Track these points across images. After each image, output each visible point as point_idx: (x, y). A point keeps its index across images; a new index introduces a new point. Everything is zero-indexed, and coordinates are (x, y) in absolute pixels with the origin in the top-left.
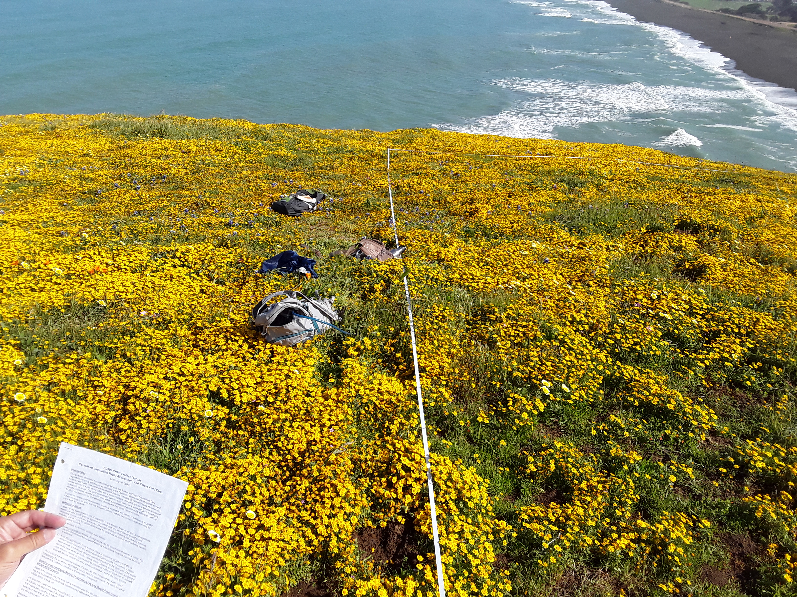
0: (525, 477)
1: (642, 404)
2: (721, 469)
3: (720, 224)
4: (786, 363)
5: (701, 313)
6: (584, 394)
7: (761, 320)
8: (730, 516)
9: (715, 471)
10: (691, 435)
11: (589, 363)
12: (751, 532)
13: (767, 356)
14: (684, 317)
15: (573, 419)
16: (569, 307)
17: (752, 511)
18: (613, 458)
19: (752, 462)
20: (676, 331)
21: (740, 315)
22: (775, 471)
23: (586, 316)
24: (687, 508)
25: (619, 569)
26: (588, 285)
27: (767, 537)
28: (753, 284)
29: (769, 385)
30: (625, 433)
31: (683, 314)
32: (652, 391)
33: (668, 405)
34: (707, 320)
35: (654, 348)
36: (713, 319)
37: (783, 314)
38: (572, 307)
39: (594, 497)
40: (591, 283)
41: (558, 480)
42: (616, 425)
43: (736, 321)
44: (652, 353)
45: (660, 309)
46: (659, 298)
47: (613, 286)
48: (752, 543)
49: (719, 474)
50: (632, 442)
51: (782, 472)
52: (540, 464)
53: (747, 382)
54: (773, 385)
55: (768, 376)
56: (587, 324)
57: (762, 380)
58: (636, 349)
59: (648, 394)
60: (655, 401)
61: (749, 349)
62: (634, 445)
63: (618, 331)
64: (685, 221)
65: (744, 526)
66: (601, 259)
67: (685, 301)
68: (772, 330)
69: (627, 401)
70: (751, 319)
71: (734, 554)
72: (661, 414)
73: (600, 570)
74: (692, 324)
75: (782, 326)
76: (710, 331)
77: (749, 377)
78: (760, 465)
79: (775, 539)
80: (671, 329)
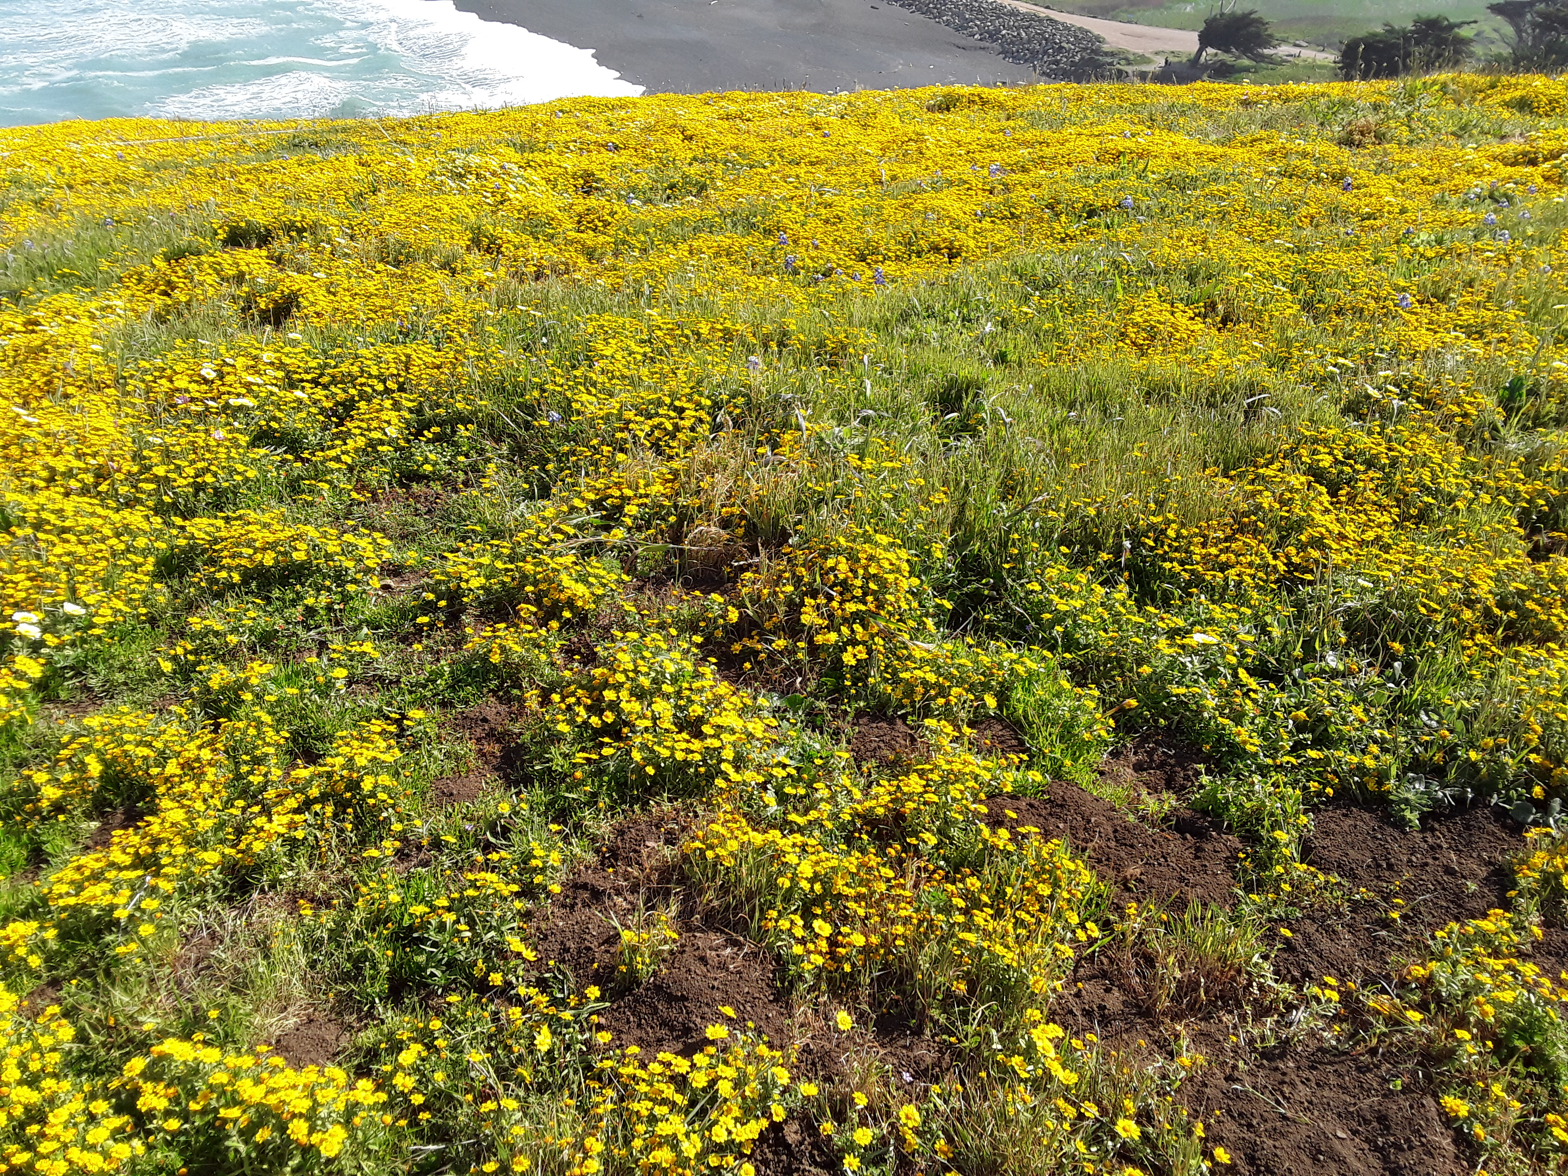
0: (44, 819)
1: (247, 576)
2: (419, 620)
3: (303, 217)
4: (474, 413)
5: (309, 377)
6: (120, 605)
7: (414, 357)
8: (455, 684)
9: (412, 629)
10: (351, 588)
11: (113, 541)
12: (494, 692)
13: (442, 411)
14: (281, 394)
15: (117, 664)
16: (35, 453)
17: (485, 659)
18: (219, 692)
19: (463, 585)
20: (274, 425)
21: (378, 359)
22: (504, 583)
23: (79, 456)
24: (380, 710)
25: (290, 873)
26: (66, 396)
27: (520, 688)
28: (388, 302)
29: (461, 458)
30: (229, 638)
31: (275, 389)
32: (257, 544)
33: (295, 555)
34: (325, 387)
35: (240, 468)
36: (334, 381)
37: (449, 337)
38: (43, 451)
39: (199, 778)
40: (70, 390)
41: (118, 787)
42: (208, 631)
43: (375, 372)
44: (238, 478)
45: (229, 393)
46: (221, 376)
47: (120, 382)
48: (503, 709)
49: (419, 629)
50: (249, 649)
51: (513, 579)
52: (67, 777)
53: (426, 467)
54: (467, 456)
55: (455, 444)
56: (86, 471)
57: (449, 452)
58: (206, 484)
59: (251, 551)
60: (268, 559)
61: (411, 411)
62: (255, 652)
63: (155, 461)
64: (238, 227)
65: (480, 689)
66: (78, 338)
67: (272, 364)
68: (438, 367)
69: (217, 581)
70: (397, 361)
71: (479, 740)
72: (288, 577)
73: (255, 896)
74: (300, 401)
75: (451, 355)
76: (337, 404)
77: (426, 458)
78: (475, 583)
79: (532, 682)
80: (263, 423)
